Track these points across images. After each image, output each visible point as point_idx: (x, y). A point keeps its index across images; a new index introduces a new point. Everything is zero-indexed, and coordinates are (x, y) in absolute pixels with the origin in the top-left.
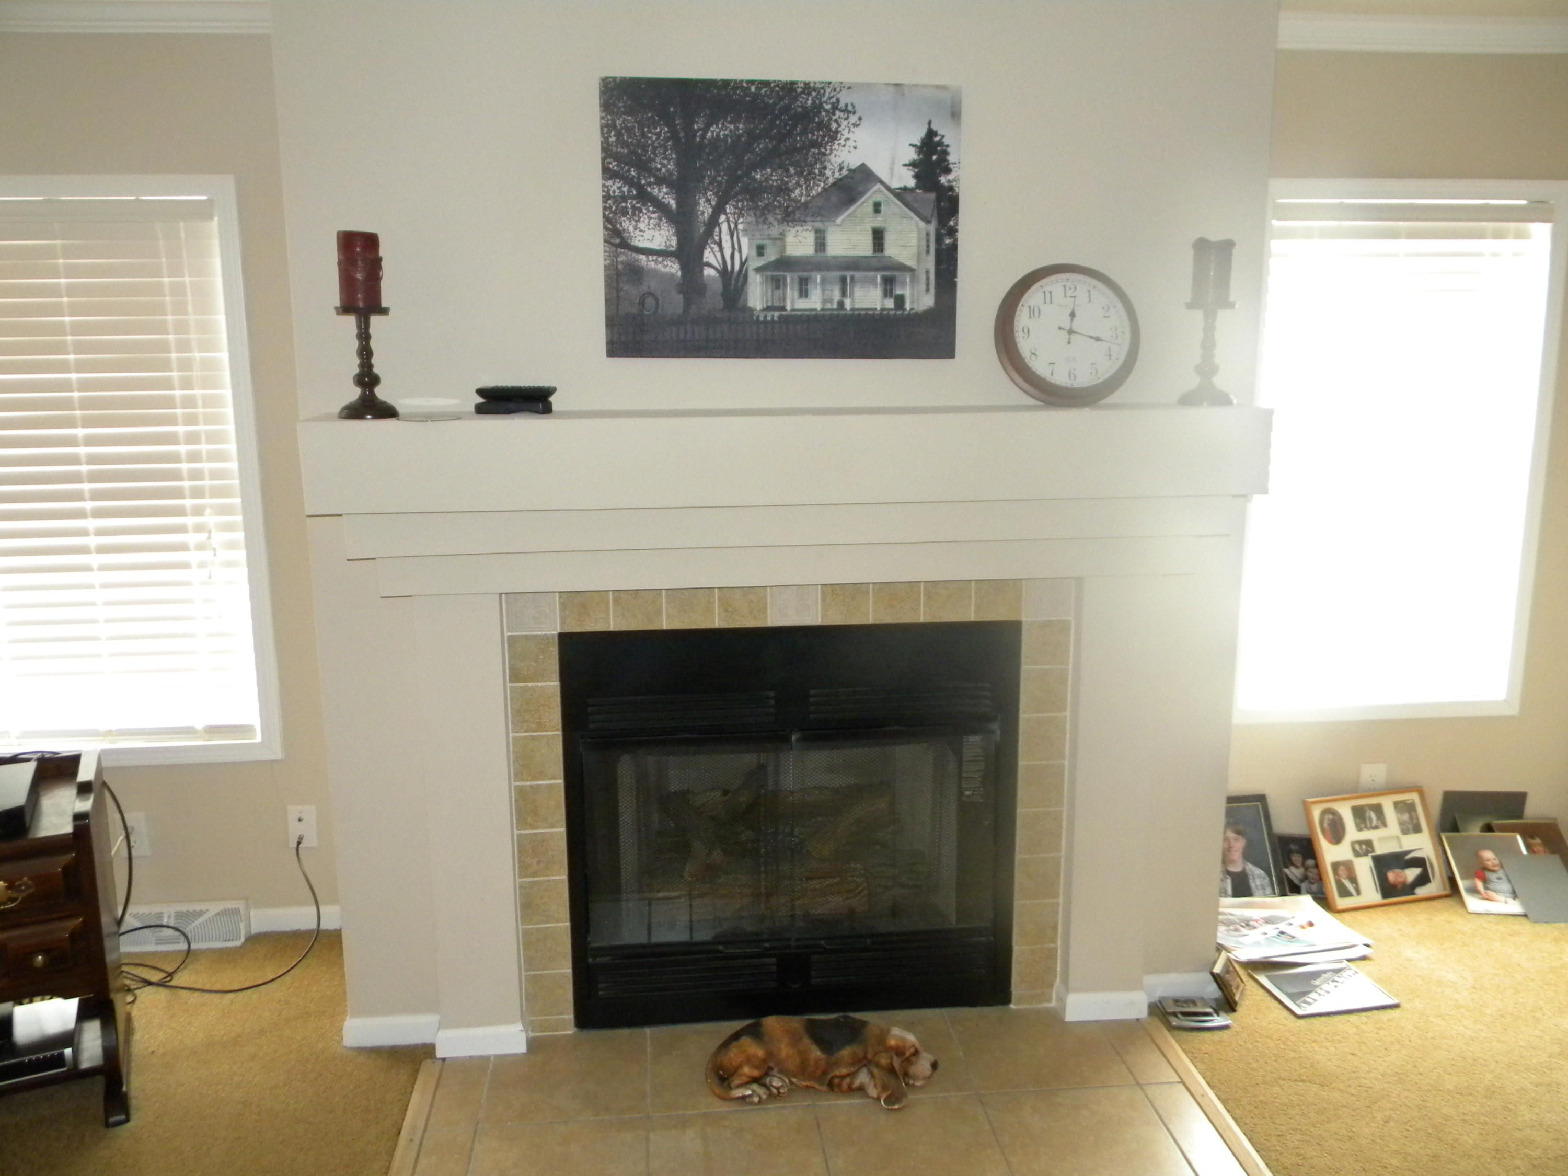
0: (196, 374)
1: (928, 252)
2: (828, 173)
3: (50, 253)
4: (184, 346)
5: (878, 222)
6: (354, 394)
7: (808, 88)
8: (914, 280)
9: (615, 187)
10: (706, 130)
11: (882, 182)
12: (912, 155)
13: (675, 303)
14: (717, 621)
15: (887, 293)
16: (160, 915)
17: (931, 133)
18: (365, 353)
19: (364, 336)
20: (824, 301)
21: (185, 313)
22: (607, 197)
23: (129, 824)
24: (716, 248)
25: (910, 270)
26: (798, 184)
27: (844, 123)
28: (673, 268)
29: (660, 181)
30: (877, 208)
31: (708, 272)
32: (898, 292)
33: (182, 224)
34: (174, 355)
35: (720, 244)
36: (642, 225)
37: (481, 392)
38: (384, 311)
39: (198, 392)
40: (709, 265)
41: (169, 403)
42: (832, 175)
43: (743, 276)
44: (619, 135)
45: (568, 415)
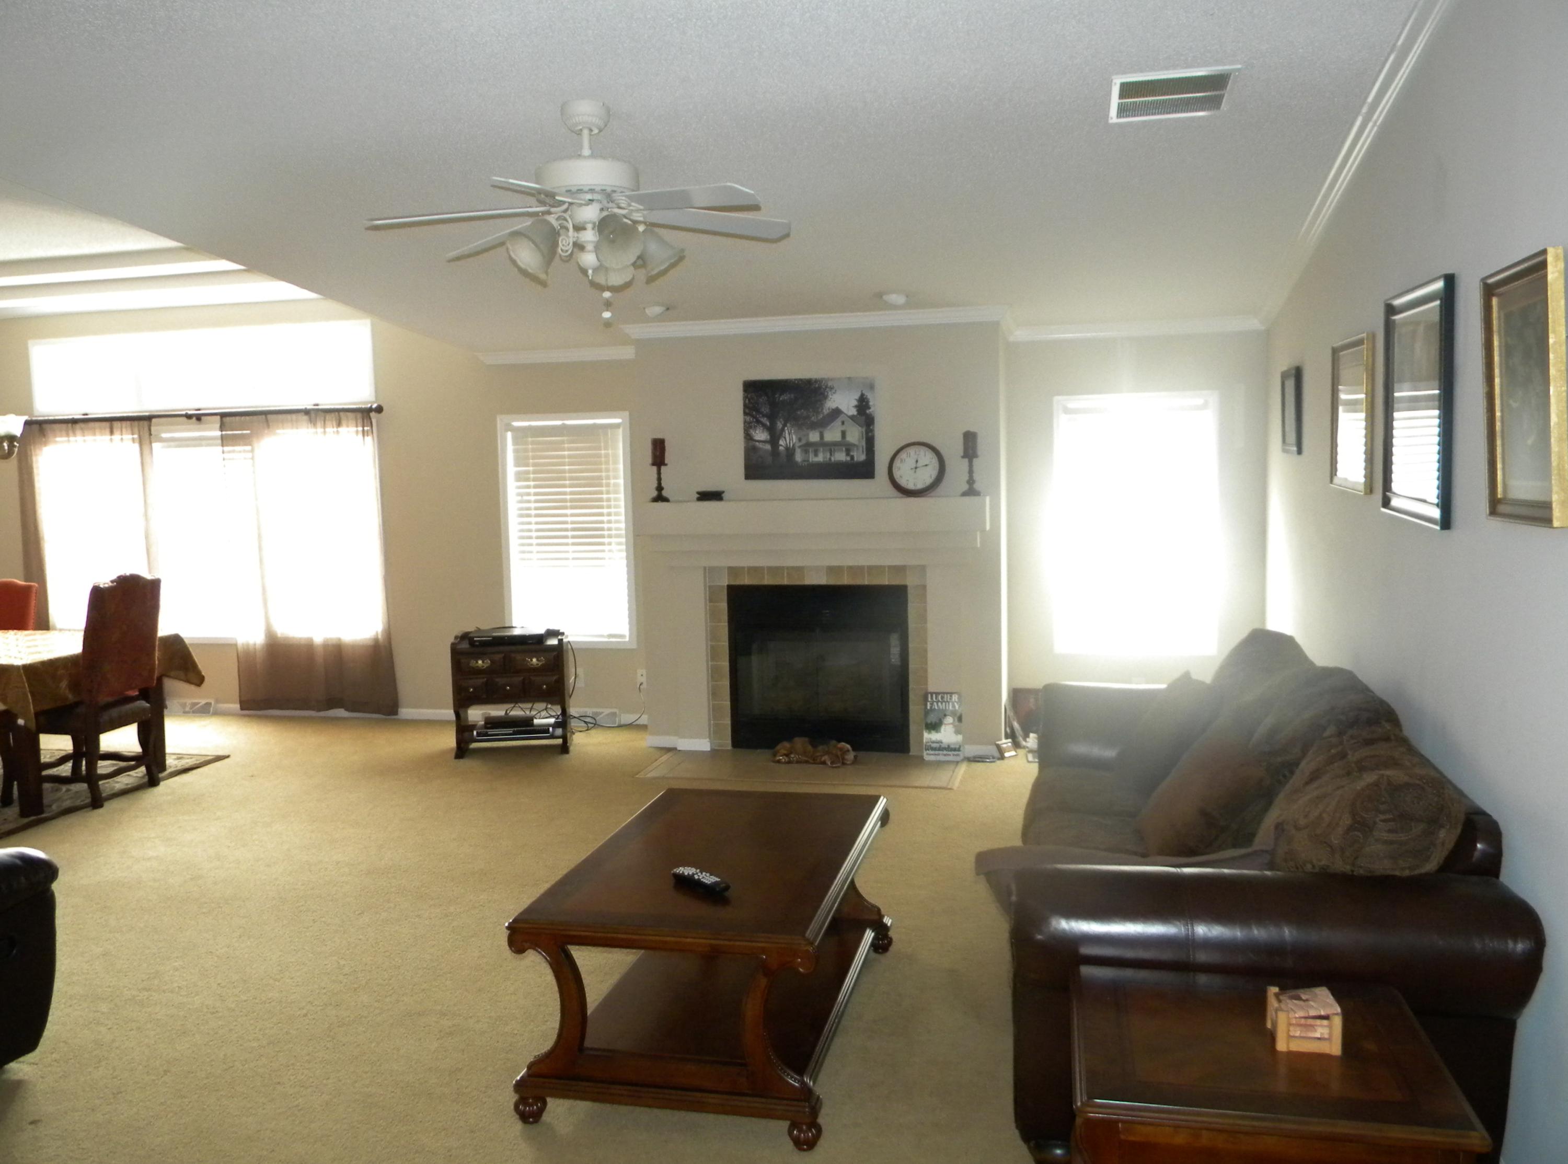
0: (611, 488)
1: (863, 438)
2: (824, 411)
3: (563, 442)
4: (608, 478)
5: (843, 428)
6: (655, 494)
7: (816, 381)
8: (858, 449)
9: (748, 418)
10: (779, 398)
11: (845, 414)
12: (855, 403)
13: (769, 460)
14: (786, 582)
15: (848, 454)
16: (586, 712)
17: (862, 395)
18: (659, 479)
19: (659, 473)
20: (824, 458)
21: (609, 464)
22: (745, 422)
23: (577, 673)
24: (784, 439)
25: (854, 445)
26: (814, 415)
27: (830, 393)
28: (768, 447)
29: (764, 416)
30: (843, 423)
31: (781, 448)
32: (852, 454)
33: (609, 431)
34: (604, 481)
35: (785, 438)
36: (757, 432)
37: (698, 493)
38: (666, 465)
39: (612, 496)
40: (781, 445)
41: (601, 500)
42: (826, 411)
43: (794, 449)
44: (749, 400)
45: (730, 501)
